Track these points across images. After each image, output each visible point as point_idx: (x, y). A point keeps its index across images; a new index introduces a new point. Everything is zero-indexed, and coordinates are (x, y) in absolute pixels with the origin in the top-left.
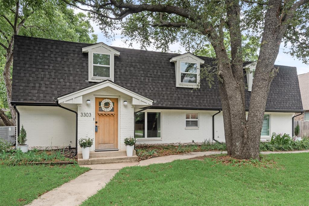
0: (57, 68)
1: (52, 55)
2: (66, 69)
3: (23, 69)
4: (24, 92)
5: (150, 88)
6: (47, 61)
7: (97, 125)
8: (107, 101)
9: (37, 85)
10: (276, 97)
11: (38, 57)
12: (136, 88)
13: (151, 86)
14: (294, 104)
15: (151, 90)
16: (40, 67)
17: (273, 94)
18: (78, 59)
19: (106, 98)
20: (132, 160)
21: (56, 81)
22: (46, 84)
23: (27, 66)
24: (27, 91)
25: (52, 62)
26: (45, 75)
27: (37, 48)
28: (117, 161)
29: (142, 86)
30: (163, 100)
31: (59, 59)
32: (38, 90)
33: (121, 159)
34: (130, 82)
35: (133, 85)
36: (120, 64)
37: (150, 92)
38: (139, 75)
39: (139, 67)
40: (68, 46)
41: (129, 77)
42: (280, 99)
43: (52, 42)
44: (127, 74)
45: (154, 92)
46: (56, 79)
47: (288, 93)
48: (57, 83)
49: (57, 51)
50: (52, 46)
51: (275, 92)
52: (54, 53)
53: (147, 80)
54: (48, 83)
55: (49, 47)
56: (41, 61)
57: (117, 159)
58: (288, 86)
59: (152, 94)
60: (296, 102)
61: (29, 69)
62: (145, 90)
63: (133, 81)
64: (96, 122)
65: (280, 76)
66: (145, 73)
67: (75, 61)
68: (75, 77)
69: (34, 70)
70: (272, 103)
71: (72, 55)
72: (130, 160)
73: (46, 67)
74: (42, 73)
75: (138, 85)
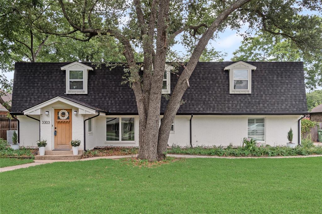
0: (43, 85)
1: (41, 75)
2: (50, 85)
3: (20, 87)
4: (19, 105)
5: (120, 96)
6: (36, 80)
7: (56, 130)
8: (63, 111)
9: (29, 99)
10: (268, 98)
11: (30, 78)
12: (107, 97)
13: (121, 95)
14: (294, 105)
15: (121, 98)
16: (31, 85)
17: (264, 95)
18: (60, 76)
19: (62, 109)
20: (75, 158)
21: (42, 95)
22: (34, 98)
23: (22, 85)
24: (22, 104)
25: (40, 80)
26: (34, 91)
27: (30, 71)
28: (64, 158)
29: (112, 95)
30: (132, 107)
31: (45, 78)
32: (29, 103)
33: (67, 157)
34: (102, 92)
35: (105, 95)
36: (94, 77)
37: (120, 99)
38: (111, 85)
39: (111, 78)
40: (53, 66)
41: (101, 87)
42: (274, 100)
43: (41, 64)
44: (99, 85)
45: (124, 99)
46: (42, 94)
47: (286, 93)
48: (43, 97)
49: (44, 71)
50: (41, 67)
51: (266, 93)
52: (42, 73)
53: (117, 90)
54: (36, 97)
55: (39, 68)
56: (32, 80)
57: (64, 156)
58: (287, 85)
59: (122, 102)
60: (297, 103)
61: (24, 87)
62: (115, 98)
63: (104, 91)
64: (56, 128)
65: (277, 74)
66: (116, 83)
67: (58, 78)
68: (57, 91)
69: (27, 87)
70: (261, 105)
71: (55, 73)
72: (73, 158)
73: (36, 85)
74: (33, 89)
75: (109, 94)
